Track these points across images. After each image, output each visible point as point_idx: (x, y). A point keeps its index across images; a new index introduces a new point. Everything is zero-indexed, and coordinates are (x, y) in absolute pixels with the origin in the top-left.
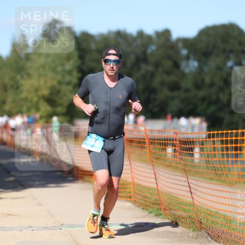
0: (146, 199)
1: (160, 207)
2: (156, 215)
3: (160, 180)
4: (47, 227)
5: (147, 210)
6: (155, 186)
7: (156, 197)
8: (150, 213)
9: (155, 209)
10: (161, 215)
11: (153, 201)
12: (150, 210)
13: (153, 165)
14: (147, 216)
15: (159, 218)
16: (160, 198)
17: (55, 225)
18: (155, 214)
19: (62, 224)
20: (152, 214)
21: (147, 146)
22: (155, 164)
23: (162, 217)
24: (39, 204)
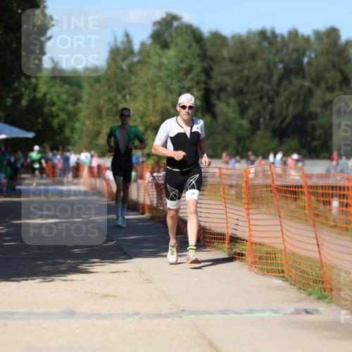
0: (304, 275)
1: (324, 286)
2: (319, 298)
3: (324, 248)
4: (160, 314)
5: (304, 290)
6: (317, 255)
7: (318, 272)
8: (310, 295)
9: (317, 289)
10: (326, 297)
11: (314, 278)
12: (310, 290)
13: (314, 226)
14: (305, 299)
15: (323, 302)
16: (324, 274)
17: (172, 311)
18: (317, 297)
19: (183, 310)
20: (312, 297)
21: (306, 198)
22: (317, 224)
23: (327, 300)
24: (149, 281)
